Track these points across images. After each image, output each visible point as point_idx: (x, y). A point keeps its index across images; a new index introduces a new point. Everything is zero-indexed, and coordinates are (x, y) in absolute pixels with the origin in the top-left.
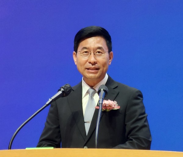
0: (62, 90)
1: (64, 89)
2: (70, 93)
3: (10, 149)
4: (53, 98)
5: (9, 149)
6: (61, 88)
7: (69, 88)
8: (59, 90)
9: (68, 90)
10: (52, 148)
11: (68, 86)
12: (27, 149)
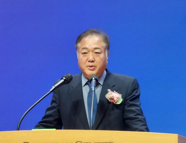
0: (64, 78)
1: (66, 77)
2: (70, 81)
3: (19, 130)
4: (56, 85)
5: (17, 130)
6: (63, 77)
7: (70, 77)
8: (62, 79)
9: (69, 79)
10: (55, 129)
11: (69, 75)
12: (33, 130)
